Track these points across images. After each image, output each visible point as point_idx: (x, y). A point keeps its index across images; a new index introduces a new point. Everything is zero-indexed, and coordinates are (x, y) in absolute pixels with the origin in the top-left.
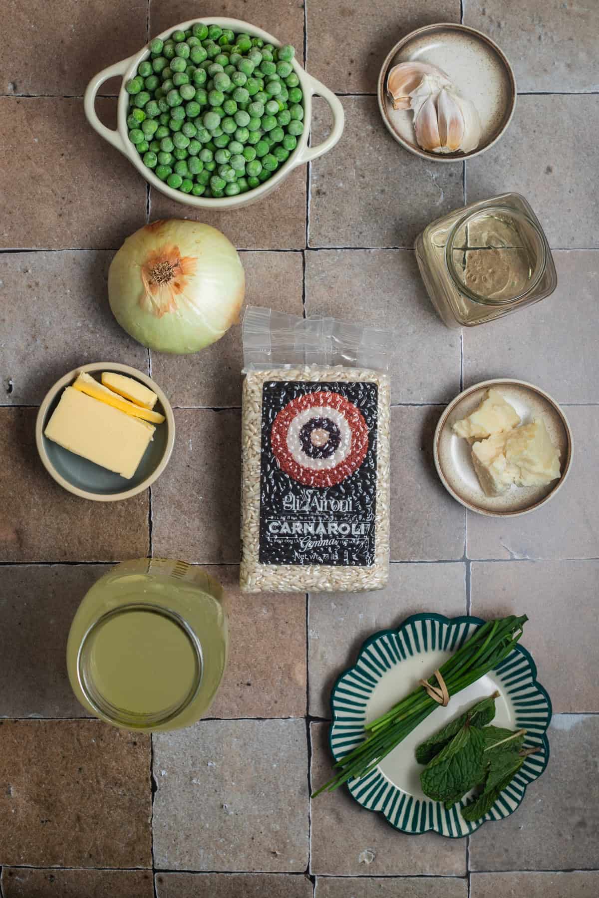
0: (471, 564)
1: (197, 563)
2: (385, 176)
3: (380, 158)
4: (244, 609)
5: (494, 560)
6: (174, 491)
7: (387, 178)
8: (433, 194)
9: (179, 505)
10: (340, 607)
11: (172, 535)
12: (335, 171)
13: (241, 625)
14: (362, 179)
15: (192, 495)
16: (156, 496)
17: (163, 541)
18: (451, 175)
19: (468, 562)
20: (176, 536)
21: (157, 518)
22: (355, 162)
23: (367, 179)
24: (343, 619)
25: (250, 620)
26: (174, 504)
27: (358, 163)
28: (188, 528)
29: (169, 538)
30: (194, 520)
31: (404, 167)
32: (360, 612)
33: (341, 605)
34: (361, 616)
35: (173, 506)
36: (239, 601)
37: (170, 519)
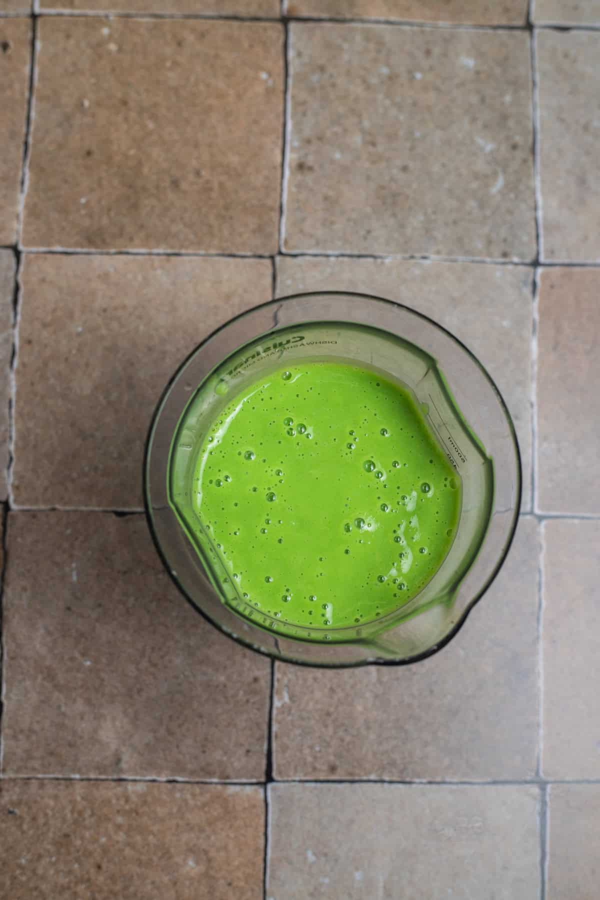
0: (549, 787)
1: (77, 776)
2: (408, 145)
3: (402, 118)
4: (155, 859)
5: (589, 782)
6: (43, 651)
7: (412, 149)
8: (486, 176)
9: (50, 676)
10: (323, 859)
11: (36, 727)
12: (328, 134)
13: (149, 887)
14: (371, 148)
15: (72, 659)
16: (12, 658)
17: (21, 737)
18: (514, 147)
19: (542, 785)
20: (43, 729)
21: (12, 695)
22: (360, 122)
23: (380, 148)
24: (327, 881)
25: (166, 879)
26: (42, 672)
27: (366, 124)
28: (64, 714)
29: (32, 731)
30: (75, 701)
31: (439, 134)
32: (357, 869)
33: (326, 855)
34: (358, 875)
35: (40, 677)
36: (148, 845)
37: (34, 697)
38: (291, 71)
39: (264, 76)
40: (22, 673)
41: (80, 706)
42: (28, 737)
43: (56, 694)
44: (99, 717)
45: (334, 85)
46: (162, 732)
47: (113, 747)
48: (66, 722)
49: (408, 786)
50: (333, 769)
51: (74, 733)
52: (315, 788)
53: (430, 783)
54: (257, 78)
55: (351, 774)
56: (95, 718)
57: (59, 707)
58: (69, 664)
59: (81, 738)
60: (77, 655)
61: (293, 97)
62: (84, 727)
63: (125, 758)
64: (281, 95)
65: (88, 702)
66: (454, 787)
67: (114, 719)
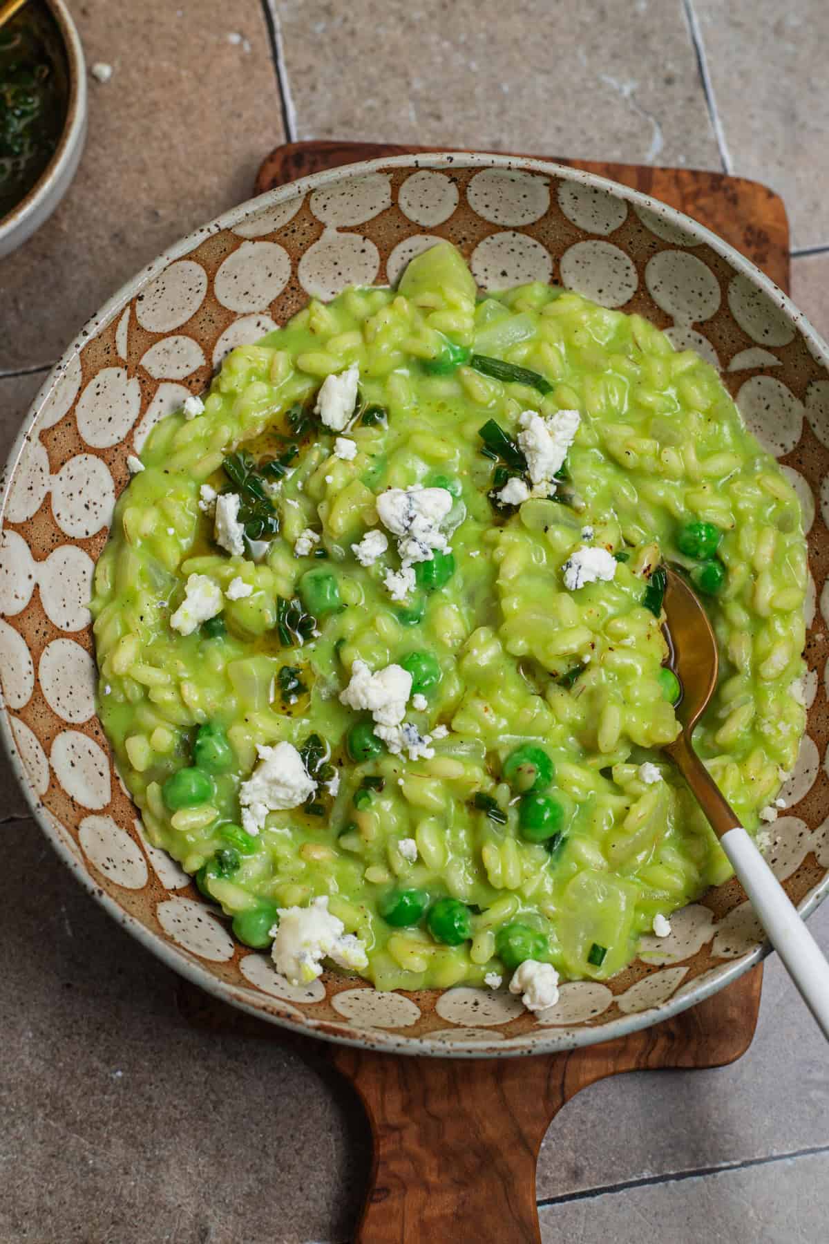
38: (278, 24)
39: (234, 38)
40: (8, 1113)
41: (119, 1150)
42: (39, 1222)
43: (74, 1139)
44: (155, 1164)
45: (353, 33)
46: (270, 1168)
47: (190, 1211)
48: (101, 1183)
49: (710, 1177)
50: (576, 1174)
51: (119, 1199)
52: (552, 1213)
53: (745, 1164)
54: (222, 45)
55: (608, 1176)
56: (149, 1167)
57: (83, 1159)
58: (87, 1081)
59: (131, 1206)
60: (96, 1063)
61: (288, 64)
62: (132, 1186)
63: (213, 1226)
64: (270, 65)
65: (132, 1141)
66: (789, 1162)
67: (181, 1163)
